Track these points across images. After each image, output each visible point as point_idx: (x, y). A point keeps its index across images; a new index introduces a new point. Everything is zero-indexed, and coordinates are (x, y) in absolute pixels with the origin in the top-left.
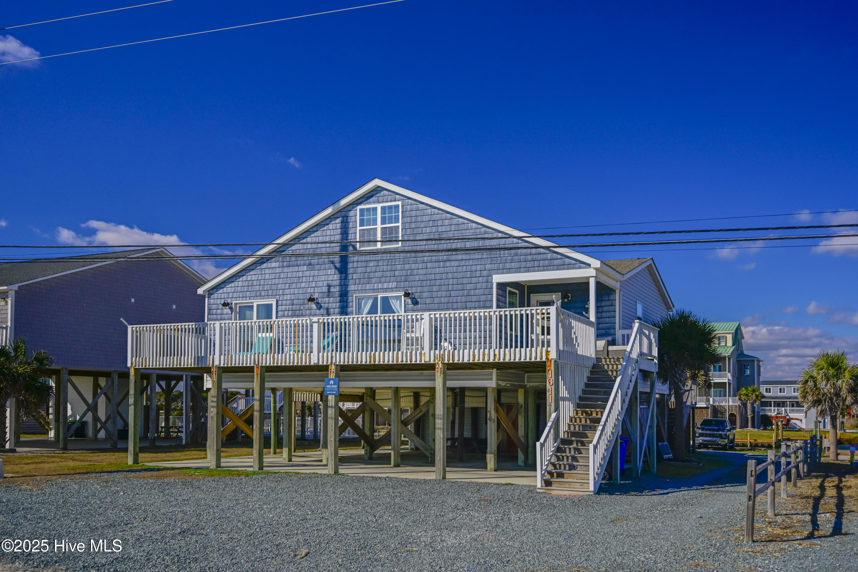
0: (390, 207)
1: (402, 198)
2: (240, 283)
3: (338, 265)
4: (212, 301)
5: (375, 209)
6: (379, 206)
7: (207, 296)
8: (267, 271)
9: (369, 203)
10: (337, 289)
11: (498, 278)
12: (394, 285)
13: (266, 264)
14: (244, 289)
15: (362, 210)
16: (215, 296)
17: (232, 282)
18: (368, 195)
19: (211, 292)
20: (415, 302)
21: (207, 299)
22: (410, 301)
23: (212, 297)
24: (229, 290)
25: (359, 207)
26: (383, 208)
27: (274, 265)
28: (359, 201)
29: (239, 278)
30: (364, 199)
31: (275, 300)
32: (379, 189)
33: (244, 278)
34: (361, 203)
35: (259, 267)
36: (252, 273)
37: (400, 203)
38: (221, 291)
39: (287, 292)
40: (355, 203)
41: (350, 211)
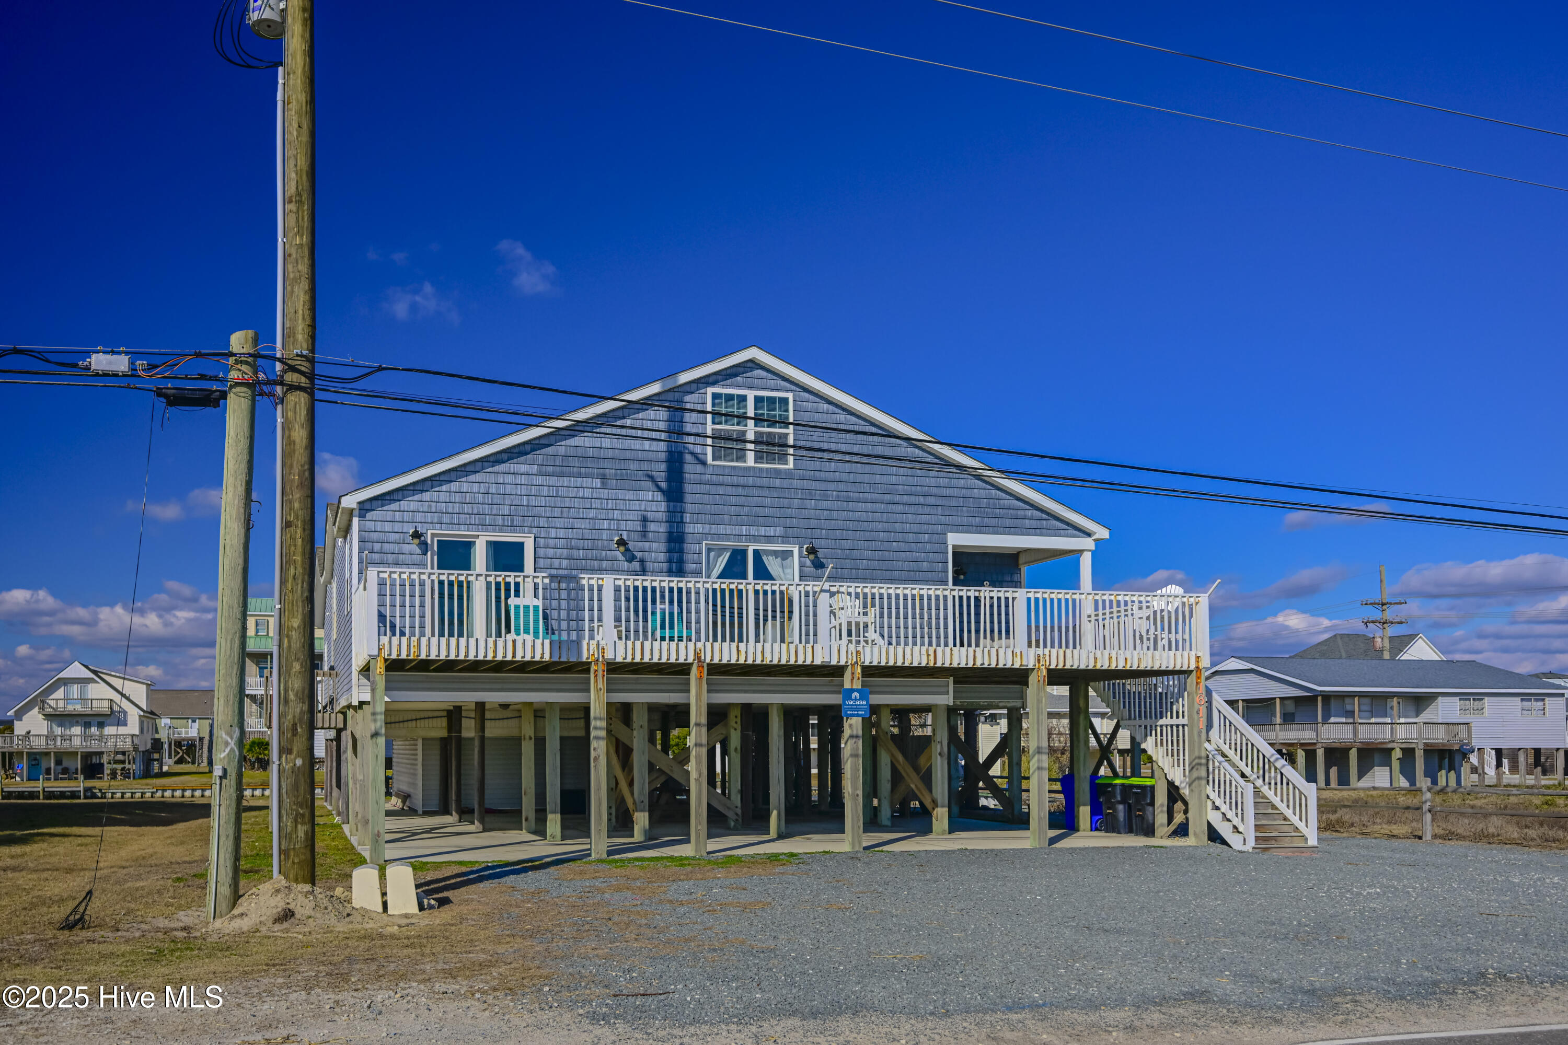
0: (771, 400)
1: (794, 388)
2: (441, 494)
3: (664, 485)
4: (370, 525)
5: (743, 398)
6: (751, 395)
7: (356, 512)
8: (510, 479)
9: (730, 386)
10: (663, 528)
11: (955, 539)
12: (779, 531)
13: (507, 465)
14: (454, 507)
15: (716, 397)
16: (378, 514)
17: (422, 491)
18: (729, 371)
19: (367, 506)
20: (819, 565)
21: (355, 520)
22: (808, 563)
23: (369, 515)
24: (414, 506)
25: (710, 390)
26: (758, 400)
27: (524, 468)
28: (711, 380)
29: (441, 485)
30: (719, 377)
31: (532, 536)
32: (750, 365)
33: (454, 486)
34: (714, 384)
35: (490, 470)
36: (472, 478)
37: (790, 396)
38: (394, 506)
39: (560, 523)
40: (703, 381)
41: (693, 393)
